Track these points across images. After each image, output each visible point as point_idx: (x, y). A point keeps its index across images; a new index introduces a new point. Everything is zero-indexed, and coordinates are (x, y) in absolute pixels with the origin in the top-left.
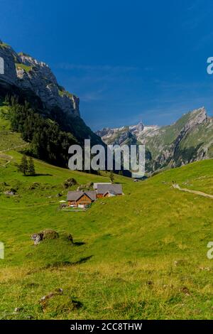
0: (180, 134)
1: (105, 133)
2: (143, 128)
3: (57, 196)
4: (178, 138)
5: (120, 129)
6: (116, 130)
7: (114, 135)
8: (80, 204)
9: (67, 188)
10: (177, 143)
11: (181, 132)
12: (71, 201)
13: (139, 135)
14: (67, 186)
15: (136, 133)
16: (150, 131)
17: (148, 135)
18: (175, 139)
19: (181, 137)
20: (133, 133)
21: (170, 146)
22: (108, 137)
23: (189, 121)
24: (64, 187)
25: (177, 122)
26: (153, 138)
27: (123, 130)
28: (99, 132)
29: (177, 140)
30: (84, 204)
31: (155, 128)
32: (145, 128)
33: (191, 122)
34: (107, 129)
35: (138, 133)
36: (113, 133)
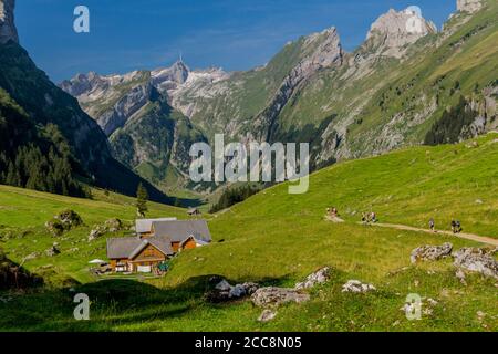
0: (279, 92)
1: (85, 87)
2: (185, 76)
3: (49, 252)
4: (275, 102)
5: (128, 77)
6: (113, 79)
7: (111, 94)
8: (142, 264)
9: (59, 234)
10: (272, 114)
11: (283, 89)
12: (118, 260)
13: (175, 93)
14: (59, 228)
15: (168, 87)
16: (203, 83)
17: (201, 93)
18: (268, 104)
19: (281, 100)
20: (160, 89)
21: (257, 123)
22: (93, 97)
23: (300, 62)
24: (53, 231)
25: (271, 62)
26: (213, 101)
27: (133, 81)
28: (67, 83)
29: (273, 107)
30: (151, 263)
31: (217, 75)
32: (192, 76)
33: (307, 63)
34: (91, 75)
35: (173, 87)
36: (106, 87)
